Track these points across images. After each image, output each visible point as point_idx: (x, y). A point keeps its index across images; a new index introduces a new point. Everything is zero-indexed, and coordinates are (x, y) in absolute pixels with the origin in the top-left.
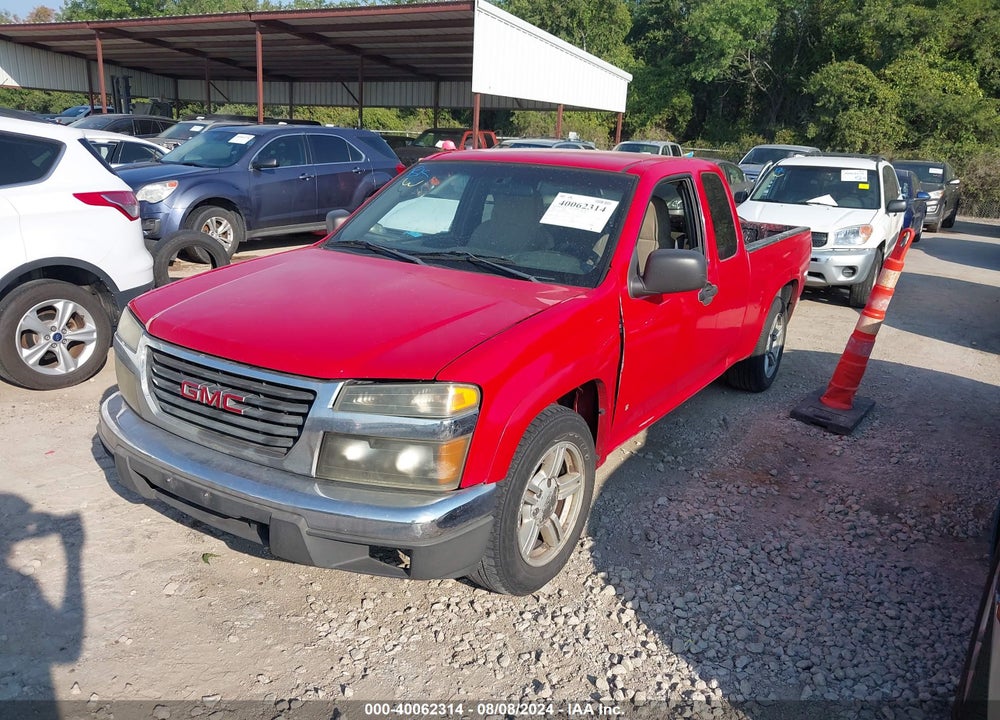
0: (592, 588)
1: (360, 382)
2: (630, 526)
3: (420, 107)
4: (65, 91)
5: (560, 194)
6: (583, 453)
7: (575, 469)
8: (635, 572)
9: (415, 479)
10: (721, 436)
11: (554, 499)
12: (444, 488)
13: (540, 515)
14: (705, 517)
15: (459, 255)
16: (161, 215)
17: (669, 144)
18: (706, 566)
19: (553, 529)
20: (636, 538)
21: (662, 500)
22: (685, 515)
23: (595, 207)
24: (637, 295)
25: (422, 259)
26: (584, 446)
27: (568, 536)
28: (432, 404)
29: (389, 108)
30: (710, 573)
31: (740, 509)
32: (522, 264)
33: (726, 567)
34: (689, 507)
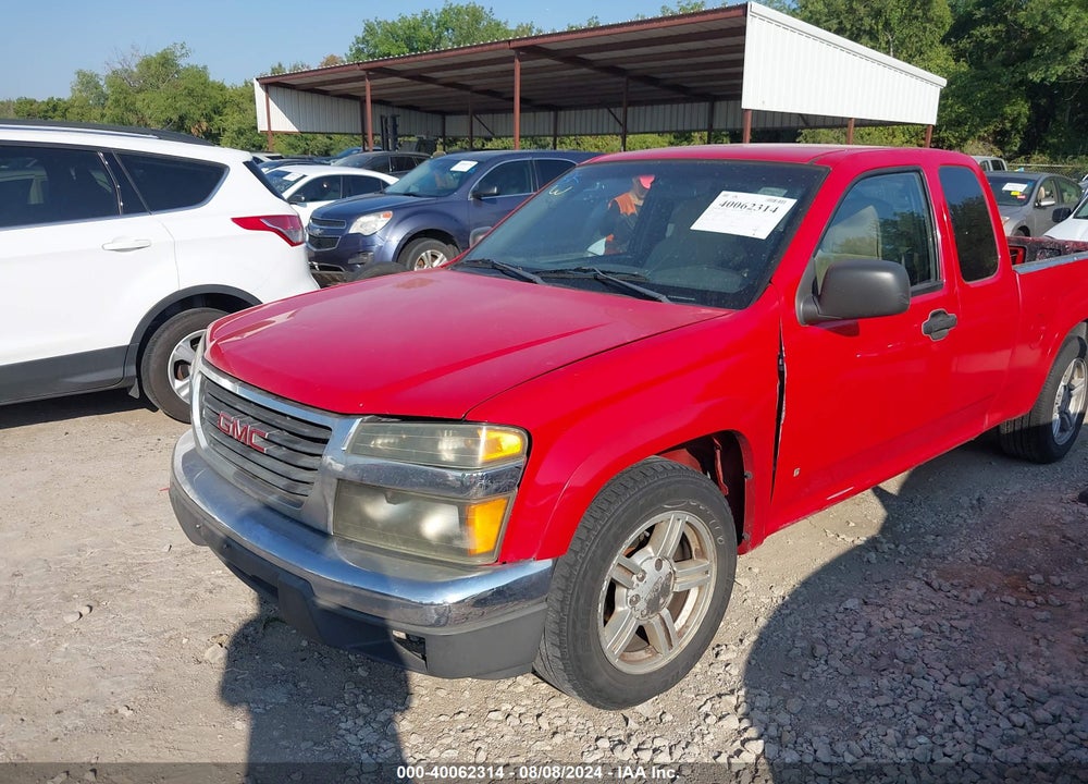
0: (707, 715)
1: (384, 420)
2: (794, 635)
3: (694, 131)
4: (345, 134)
5: (724, 193)
6: (715, 535)
7: (702, 554)
8: (775, 700)
9: (438, 546)
10: (970, 521)
11: (664, 590)
12: (479, 561)
13: (642, 605)
14: (907, 631)
15: (585, 271)
16: (375, 248)
17: (990, 158)
18: (884, 703)
19: (662, 628)
20: (795, 651)
21: (851, 603)
22: (878, 624)
23: (763, 208)
24: (812, 321)
25: (542, 278)
26: (715, 525)
27: (686, 644)
28: (457, 451)
29: (661, 133)
30: (888, 714)
31: (964, 624)
32: (658, 281)
33: (915, 707)
34: (889, 615)
